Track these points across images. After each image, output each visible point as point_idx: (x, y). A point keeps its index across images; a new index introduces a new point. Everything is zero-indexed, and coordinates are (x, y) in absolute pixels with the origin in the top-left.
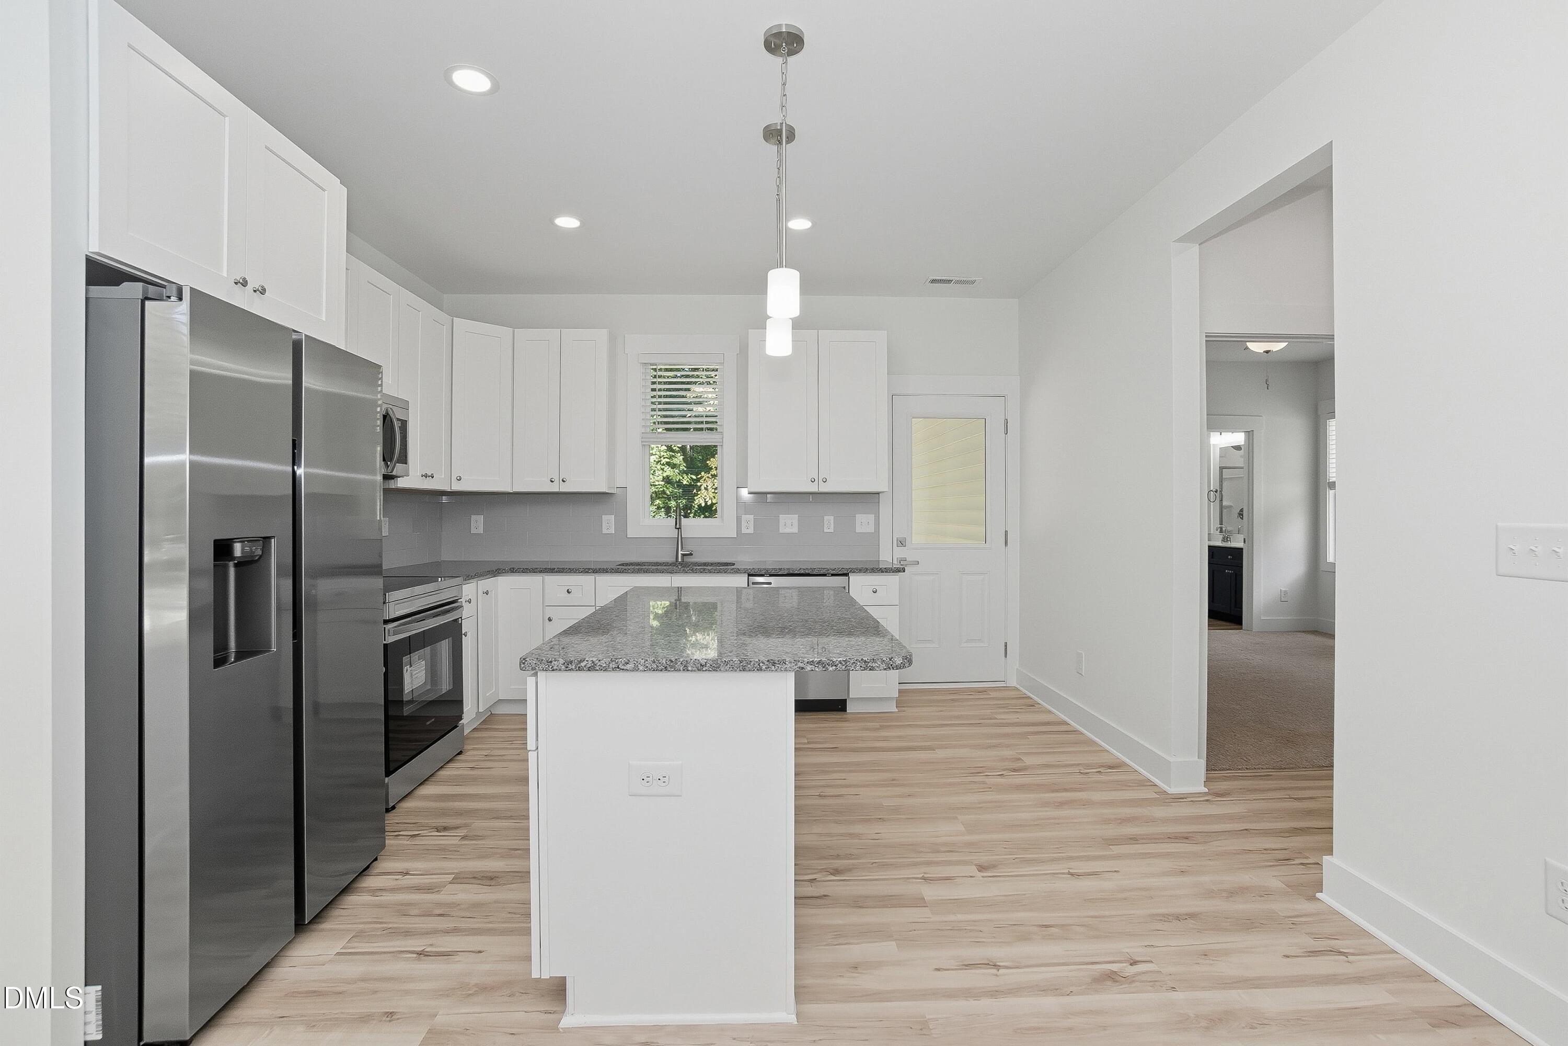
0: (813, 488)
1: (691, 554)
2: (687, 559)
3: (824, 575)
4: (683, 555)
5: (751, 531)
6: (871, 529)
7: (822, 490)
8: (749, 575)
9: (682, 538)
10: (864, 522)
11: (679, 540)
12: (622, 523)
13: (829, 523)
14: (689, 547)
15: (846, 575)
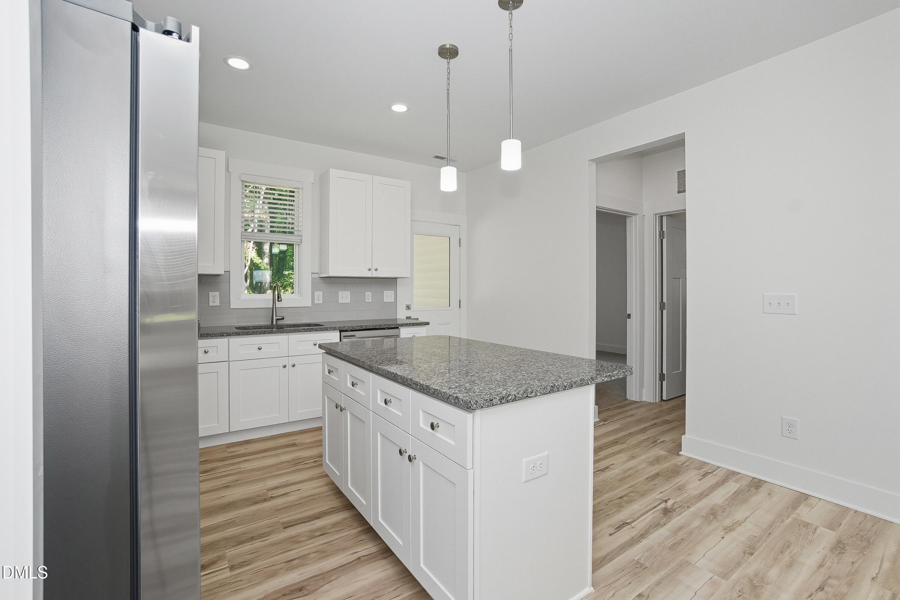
0: (369, 274)
1: (283, 319)
2: (280, 322)
3: (384, 329)
4: (277, 320)
5: (321, 302)
6: (393, 300)
7: (374, 276)
8: (341, 331)
9: (276, 308)
10: (388, 296)
11: (273, 309)
12: (226, 298)
13: (369, 296)
14: (280, 315)
15: (397, 328)
